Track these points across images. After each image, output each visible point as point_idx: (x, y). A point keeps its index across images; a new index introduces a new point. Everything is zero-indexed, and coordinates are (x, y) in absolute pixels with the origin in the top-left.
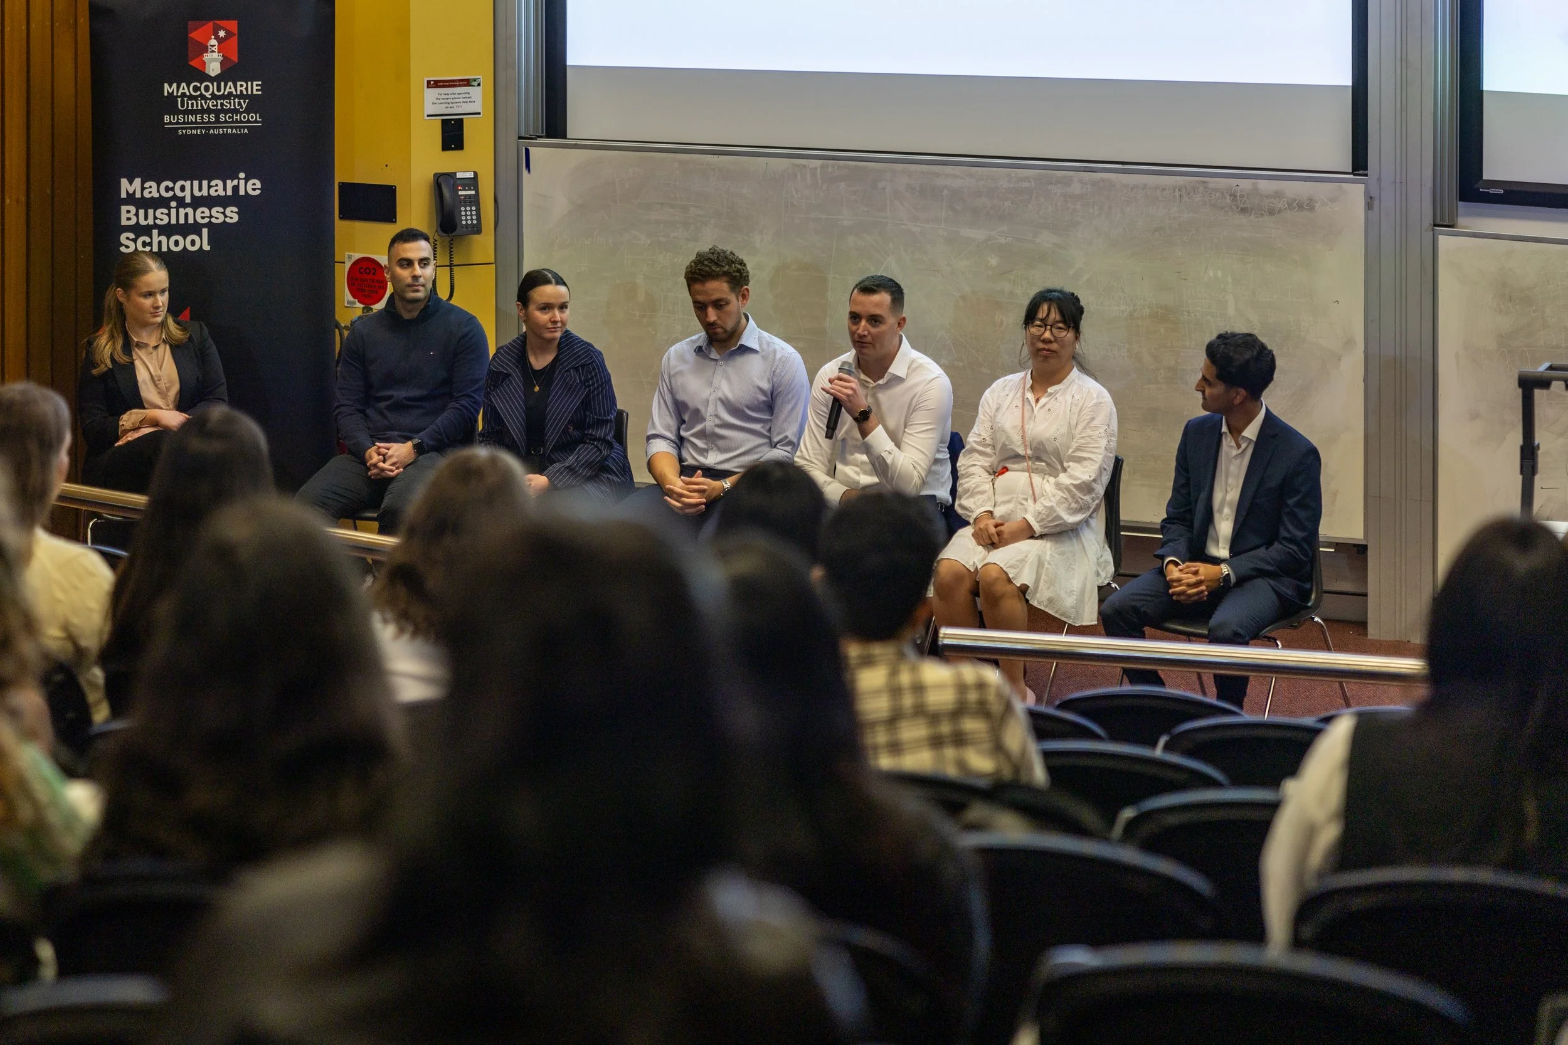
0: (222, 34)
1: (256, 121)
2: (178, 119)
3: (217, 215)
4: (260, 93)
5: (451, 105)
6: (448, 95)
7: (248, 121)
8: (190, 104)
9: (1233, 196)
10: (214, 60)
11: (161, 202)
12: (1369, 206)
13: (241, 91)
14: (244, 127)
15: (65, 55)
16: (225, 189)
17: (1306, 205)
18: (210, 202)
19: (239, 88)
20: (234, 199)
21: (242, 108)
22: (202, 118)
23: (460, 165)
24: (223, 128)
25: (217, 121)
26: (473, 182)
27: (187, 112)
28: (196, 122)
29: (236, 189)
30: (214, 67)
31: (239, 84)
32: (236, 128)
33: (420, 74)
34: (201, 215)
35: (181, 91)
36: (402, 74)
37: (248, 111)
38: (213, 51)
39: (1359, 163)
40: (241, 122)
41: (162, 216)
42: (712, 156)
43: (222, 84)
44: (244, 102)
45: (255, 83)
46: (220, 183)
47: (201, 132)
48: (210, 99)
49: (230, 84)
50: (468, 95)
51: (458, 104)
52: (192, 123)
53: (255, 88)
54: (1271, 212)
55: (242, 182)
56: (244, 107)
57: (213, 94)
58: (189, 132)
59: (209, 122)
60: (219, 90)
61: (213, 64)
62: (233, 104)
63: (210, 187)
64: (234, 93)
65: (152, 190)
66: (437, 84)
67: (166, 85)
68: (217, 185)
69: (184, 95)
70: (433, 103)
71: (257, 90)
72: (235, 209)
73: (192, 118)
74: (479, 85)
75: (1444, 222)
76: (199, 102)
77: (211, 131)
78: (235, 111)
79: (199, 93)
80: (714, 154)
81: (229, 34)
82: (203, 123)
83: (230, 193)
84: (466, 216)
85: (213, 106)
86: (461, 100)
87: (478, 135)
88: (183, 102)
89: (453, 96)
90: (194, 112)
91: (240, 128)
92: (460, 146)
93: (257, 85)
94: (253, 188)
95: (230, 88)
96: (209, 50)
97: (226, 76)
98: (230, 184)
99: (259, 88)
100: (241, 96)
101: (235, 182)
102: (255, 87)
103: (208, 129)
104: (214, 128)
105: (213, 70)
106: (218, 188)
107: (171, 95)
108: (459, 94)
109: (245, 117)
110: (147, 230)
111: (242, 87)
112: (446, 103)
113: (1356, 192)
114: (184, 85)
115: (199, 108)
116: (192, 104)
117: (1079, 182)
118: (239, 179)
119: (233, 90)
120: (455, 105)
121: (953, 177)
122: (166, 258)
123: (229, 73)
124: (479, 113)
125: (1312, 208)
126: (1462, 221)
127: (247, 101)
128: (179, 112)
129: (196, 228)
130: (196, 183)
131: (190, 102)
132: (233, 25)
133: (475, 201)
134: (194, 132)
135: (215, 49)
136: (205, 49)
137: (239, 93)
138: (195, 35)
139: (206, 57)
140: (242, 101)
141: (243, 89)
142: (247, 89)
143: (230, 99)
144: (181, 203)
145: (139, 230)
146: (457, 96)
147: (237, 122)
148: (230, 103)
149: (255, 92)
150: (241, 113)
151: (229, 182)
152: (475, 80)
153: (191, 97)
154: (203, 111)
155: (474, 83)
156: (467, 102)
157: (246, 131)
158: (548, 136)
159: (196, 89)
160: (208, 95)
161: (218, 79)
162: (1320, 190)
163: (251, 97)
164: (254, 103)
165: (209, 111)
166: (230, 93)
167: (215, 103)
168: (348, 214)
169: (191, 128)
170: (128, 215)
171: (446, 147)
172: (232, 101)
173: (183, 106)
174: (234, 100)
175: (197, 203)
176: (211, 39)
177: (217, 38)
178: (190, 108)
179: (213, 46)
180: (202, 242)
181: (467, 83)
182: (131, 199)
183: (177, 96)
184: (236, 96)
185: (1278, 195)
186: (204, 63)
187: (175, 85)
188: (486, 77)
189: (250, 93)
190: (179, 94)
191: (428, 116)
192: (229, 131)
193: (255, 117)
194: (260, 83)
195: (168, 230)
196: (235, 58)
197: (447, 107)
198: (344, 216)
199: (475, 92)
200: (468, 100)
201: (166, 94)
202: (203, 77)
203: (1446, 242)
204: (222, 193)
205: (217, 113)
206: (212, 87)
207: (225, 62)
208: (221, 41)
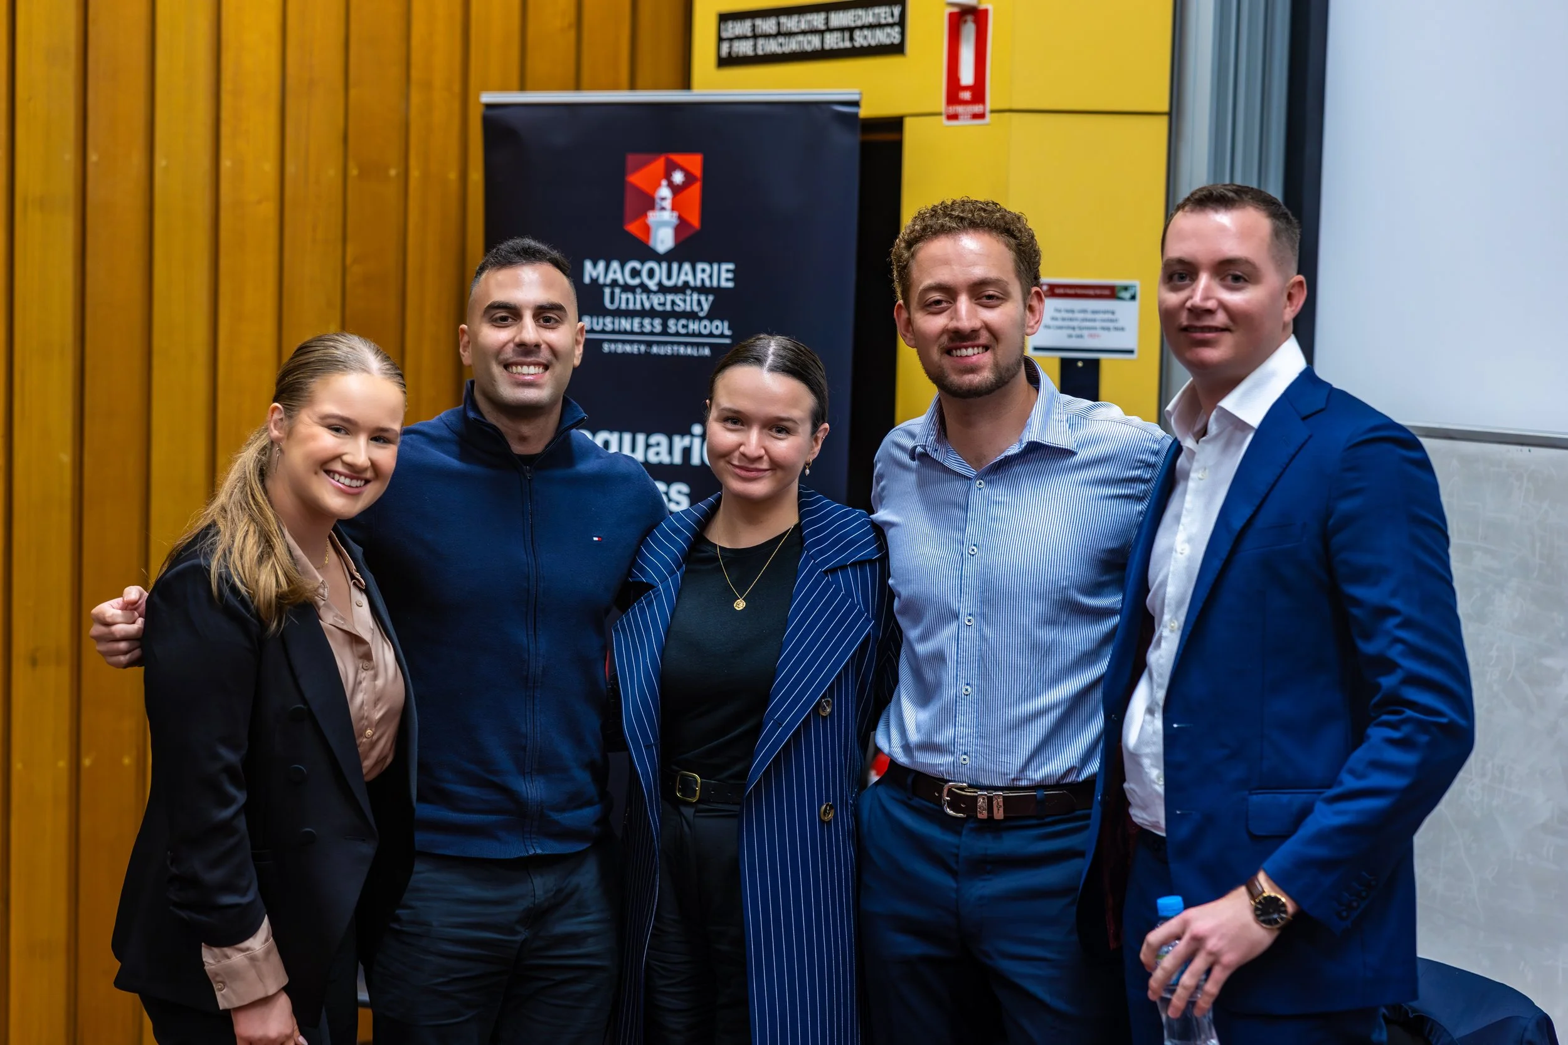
0: (678, 177)
1: (722, 336)
2: (604, 324)
4: (730, 285)
5: (1078, 332)
6: (1072, 311)
7: (711, 335)
8: (624, 300)
10: (664, 224)
13: (703, 280)
14: (704, 345)
16: (670, 452)
19: (699, 275)
20: (683, 471)
21: (702, 310)
22: (642, 325)
24: (672, 343)
25: (665, 332)
27: (618, 313)
28: (632, 333)
29: (687, 452)
31: (700, 266)
32: (692, 344)
35: (611, 276)
37: (711, 317)
38: (663, 209)
40: (700, 335)
42: (1519, 448)
43: (675, 266)
44: (707, 299)
45: (725, 267)
46: (662, 439)
47: (639, 349)
48: (655, 293)
49: (687, 267)
50: (1110, 316)
51: (1093, 332)
52: (625, 332)
53: (724, 275)
55: (697, 442)
56: (706, 307)
57: (660, 284)
58: (620, 348)
59: (652, 333)
60: (669, 277)
61: (663, 229)
62: (688, 302)
63: (648, 446)
64: (692, 283)
66: (1054, 291)
67: (588, 265)
68: (658, 444)
69: (615, 283)
71: (728, 280)
72: (685, 488)
73: (625, 324)
74: (1133, 298)
76: (638, 297)
77: (655, 349)
78: (692, 316)
79: (636, 281)
80: (1522, 444)
81: (689, 179)
82: (642, 333)
83: (677, 459)
85: (660, 304)
86: (1098, 324)
88: (612, 294)
89: (1081, 316)
90: (629, 314)
91: (698, 345)
93: (728, 271)
95: (685, 274)
96: (657, 206)
97: (679, 254)
98: (680, 443)
99: (730, 275)
100: (702, 290)
101: (686, 441)
102: (722, 275)
103: (649, 344)
104: (659, 343)
105: (662, 242)
106: (660, 449)
107: (594, 281)
108: (1094, 312)
109: (705, 327)
111: (704, 273)
112: (1068, 328)
114: (615, 265)
115: (638, 307)
116: (628, 300)
118: (692, 435)
119: (690, 278)
120: (1085, 333)
123: (686, 248)
124: (1131, 352)
127: (711, 298)
128: (605, 313)
130: (627, 437)
131: (624, 296)
132: (694, 162)
134: (628, 348)
135: (667, 204)
136: (650, 203)
137: (699, 283)
138: (636, 179)
139: (653, 217)
140: (703, 298)
141: (706, 276)
142: (711, 277)
143: (685, 293)
146: (1089, 316)
147: (693, 335)
148: (685, 301)
149: (724, 284)
150: (701, 319)
151: (677, 439)
152: (1126, 288)
153: (626, 288)
154: (643, 313)
155: (1127, 295)
156: (1108, 329)
157: (707, 352)
159: (635, 273)
160: (652, 285)
161: (669, 257)
163: (717, 291)
164: (721, 304)
165: (652, 313)
166: (686, 284)
167: (662, 300)
169: (624, 342)
172: (688, 298)
173: (612, 301)
174: (691, 295)
176: (659, 185)
177: (671, 185)
178: (623, 306)
179: (663, 199)
181: (1111, 292)
183: (605, 285)
184: (695, 289)
186: (647, 229)
187: (601, 265)
188: (1148, 286)
189: (715, 284)
190: (608, 281)
191: (1036, 349)
192: (682, 350)
193: (721, 327)
194: (731, 266)
196: (695, 221)
197: (1070, 336)
199: (1124, 310)
200: (1111, 325)
201: (587, 280)
202: (647, 253)
204: (665, 459)
205: (665, 316)
206: (661, 271)
207: (681, 228)
208: (676, 190)
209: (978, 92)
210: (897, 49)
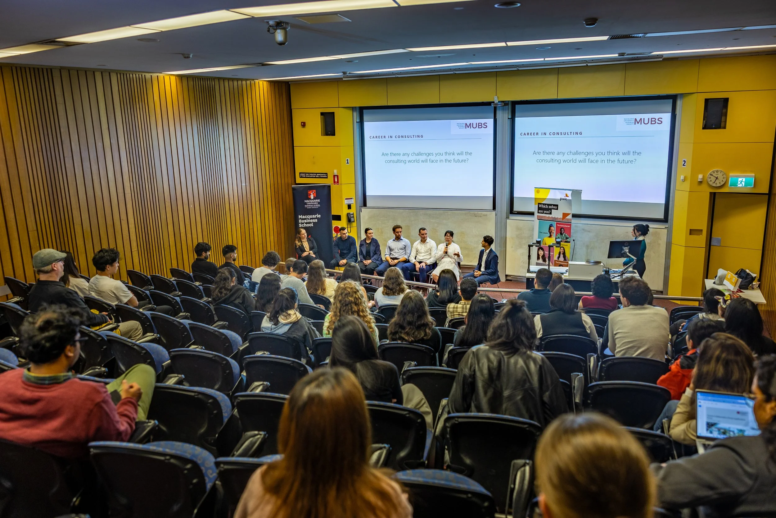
3: (314, 221)
8: (309, 203)
9: (474, 214)
11: (305, 219)
12: (496, 215)
14: (317, 207)
15: (287, 196)
17: (486, 215)
18: (313, 219)
20: (316, 218)
23: (351, 211)
26: (353, 214)
27: (308, 205)
29: (317, 216)
30: (312, 198)
33: (344, 197)
34: (311, 221)
36: (341, 197)
39: (494, 208)
41: (305, 221)
47: (311, 208)
54: (480, 217)
58: (309, 208)
61: (312, 197)
62: (316, 203)
65: (304, 217)
66: (347, 199)
70: (346, 202)
72: (317, 220)
74: (353, 199)
75: (508, 218)
81: (314, 192)
84: (352, 219)
86: (350, 201)
87: (353, 207)
92: (351, 209)
94: (319, 216)
97: (314, 199)
100: (317, 202)
102: (319, 201)
104: (313, 207)
106: (314, 216)
109: (317, 205)
110: (303, 223)
111: (317, 200)
112: (348, 202)
113: (494, 213)
114: (308, 200)
117: (450, 212)
119: (315, 201)
121: (429, 212)
122: (305, 228)
123: (315, 198)
124: (353, 203)
125: (487, 216)
126: (510, 217)
129: (311, 223)
130: (311, 216)
132: (315, 191)
133: (353, 217)
136: (311, 194)
138: (309, 192)
144: (308, 219)
145: (302, 223)
154: (311, 205)
158: (364, 206)
159: (310, 201)
161: (313, 199)
162: (488, 213)
163: (318, 202)
164: (319, 203)
165: (312, 204)
168: (333, 219)
170: (300, 221)
171: (348, 209)
175: (311, 219)
180: (312, 225)
181: (351, 199)
182: (300, 219)
185: (481, 214)
188: (354, 197)
190: (307, 202)
191: (345, 204)
192: (315, 208)
193: (319, 205)
195: (306, 223)
198: (333, 220)
200: (352, 201)
201: (305, 202)
202: (310, 199)
203: (508, 221)
205: (313, 205)
206: (312, 201)
207: (314, 196)
208: (313, 193)
209: (338, 182)
210: (327, 178)
